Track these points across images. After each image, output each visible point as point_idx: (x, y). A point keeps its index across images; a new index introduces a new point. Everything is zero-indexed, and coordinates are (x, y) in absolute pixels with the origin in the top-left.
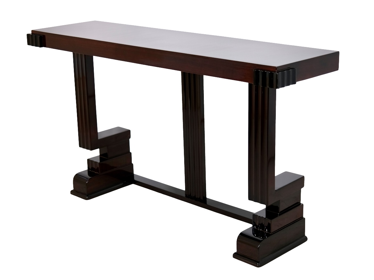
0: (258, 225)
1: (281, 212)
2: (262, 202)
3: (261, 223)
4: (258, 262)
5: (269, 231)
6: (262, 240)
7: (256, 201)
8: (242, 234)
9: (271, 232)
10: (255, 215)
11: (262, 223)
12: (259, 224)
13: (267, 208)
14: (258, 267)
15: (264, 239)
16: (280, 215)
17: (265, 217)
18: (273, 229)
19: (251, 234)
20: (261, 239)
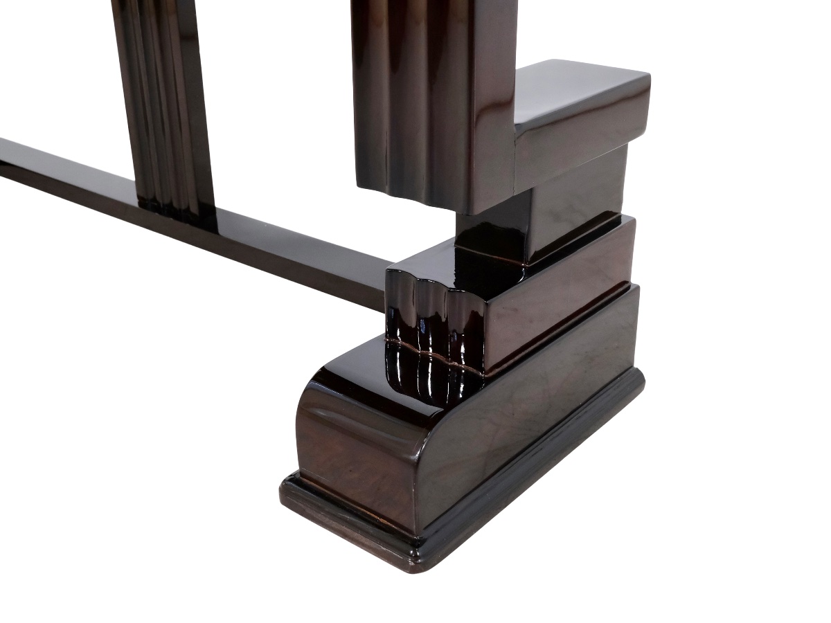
0: (413, 326)
1: (538, 254)
2: (434, 199)
3: (431, 314)
4: (416, 545)
5: (475, 356)
6: (439, 416)
7: (400, 188)
8: (325, 377)
9: (487, 368)
10: (397, 271)
11: (437, 317)
12: (419, 319)
13: (464, 238)
14: (413, 570)
15: (448, 409)
16: (531, 272)
17: (449, 280)
18: (499, 345)
19: (376, 378)
20: (429, 410)
